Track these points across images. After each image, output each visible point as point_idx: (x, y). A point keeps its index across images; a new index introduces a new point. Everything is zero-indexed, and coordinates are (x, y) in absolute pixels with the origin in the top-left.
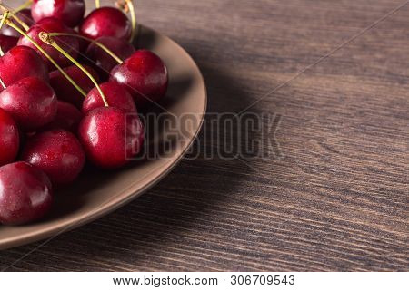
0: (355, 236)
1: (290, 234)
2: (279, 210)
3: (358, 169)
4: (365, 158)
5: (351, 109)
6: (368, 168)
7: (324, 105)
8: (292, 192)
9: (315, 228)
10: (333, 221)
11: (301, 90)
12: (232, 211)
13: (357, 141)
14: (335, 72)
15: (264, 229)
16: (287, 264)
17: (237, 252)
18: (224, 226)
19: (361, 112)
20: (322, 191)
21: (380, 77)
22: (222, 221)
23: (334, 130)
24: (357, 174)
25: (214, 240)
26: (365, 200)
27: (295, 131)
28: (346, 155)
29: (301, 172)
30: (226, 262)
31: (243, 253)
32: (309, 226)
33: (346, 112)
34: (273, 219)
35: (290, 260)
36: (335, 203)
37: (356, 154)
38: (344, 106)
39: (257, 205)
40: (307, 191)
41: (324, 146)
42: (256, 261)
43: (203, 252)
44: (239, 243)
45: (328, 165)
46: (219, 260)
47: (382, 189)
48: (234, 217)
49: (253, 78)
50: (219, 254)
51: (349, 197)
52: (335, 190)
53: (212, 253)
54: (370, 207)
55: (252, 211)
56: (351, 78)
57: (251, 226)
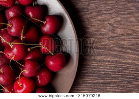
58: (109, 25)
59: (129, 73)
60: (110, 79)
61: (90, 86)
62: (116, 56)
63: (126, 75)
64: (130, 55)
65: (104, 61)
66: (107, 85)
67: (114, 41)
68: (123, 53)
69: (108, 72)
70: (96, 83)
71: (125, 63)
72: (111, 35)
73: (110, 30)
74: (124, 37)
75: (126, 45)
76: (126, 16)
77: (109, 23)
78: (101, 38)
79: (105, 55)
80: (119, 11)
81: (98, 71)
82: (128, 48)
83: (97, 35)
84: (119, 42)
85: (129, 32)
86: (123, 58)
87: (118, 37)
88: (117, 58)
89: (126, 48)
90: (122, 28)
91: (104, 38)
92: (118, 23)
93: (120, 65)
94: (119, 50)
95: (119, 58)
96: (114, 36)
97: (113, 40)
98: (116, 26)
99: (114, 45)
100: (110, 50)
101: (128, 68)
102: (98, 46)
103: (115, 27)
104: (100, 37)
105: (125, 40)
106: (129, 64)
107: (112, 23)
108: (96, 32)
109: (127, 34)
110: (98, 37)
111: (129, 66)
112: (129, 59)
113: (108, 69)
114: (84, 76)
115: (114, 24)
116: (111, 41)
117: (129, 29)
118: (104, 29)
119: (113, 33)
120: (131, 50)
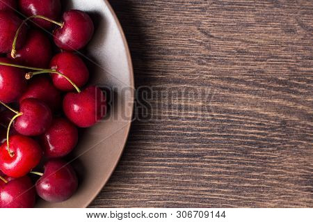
0: (246, 123)
1: (209, 131)
3: (231, 53)
4: (232, 39)
6: (236, 49)
9: (222, 121)
10: (229, 111)
13: (221, 20)
15: (192, 130)
16: (215, 158)
17: (184, 156)
18: (168, 134)
20: (215, 82)
22: (165, 129)
23: (204, 10)
25: (166, 148)
26: (243, 86)
27: (178, 17)
28: (219, 38)
29: (196, 65)
30: (181, 166)
31: (188, 156)
32: (217, 120)
34: (195, 119)
35: (215, 155)
36: (227, 93)
37: (225, 35)
40: (206, 85)
41: (202, 31)
42: (197, 161)
43: (164, 161)
44: (183, 147)
45: (211, 53)
46: (176, 166)
47: (250, 71)
48: (171, 123)
50: (175, 160)
51: (232, 85)
52: (222, 79)
53: (170, 161)
54: (248, 92)
57: (183, 129)
58: (199, 33)
59: (243, 133)
60: (204, 147)
61: (161, 161)
62: (215, 98)
63: (237, 137)
64: (245, 96)
66: (198, 159)
68: (231, 90)
69: (199, 131)
70: (174, 155)
71: (235, 112)
72: (203, 53)
73: (201, 44)
74: (232, 58)
75: (237, 74)
76: (236, 14)
77: (199, 29)
78: (183, 60)
81: (178, 129)
82: (242, 81)
83: (175, 54)
84: (221, 68)
85: (243, 47)
86: (231, 102)
87: (219, 58)
88: (218, 101)
89: (236, 80)
90: (228, 39)
91: (189, 61)
92: (220, 28)
93: (224, 117)
94: (222, 84)
95: (223, 101)
96: (210, 56)
97: (208, 65)
98: (214, 34)
99: (210, 74)
100: (203, 85)
101: (241, 123)
102: (176, 76)
103: (212, 36)
104: (182, 57)
105: (235, 64)
106: (243, 113)
107: (206, 28)
108: (173, 48)
110: (176, 57)
111: (243, 119)
112: (243, 103)
113: (198, 125)
114: (147, 140)
115: (210, 30)
116: (205, 66)
117: (243, 41)
118: (190, 40)
119: (209, 48)
120: (248, 84)
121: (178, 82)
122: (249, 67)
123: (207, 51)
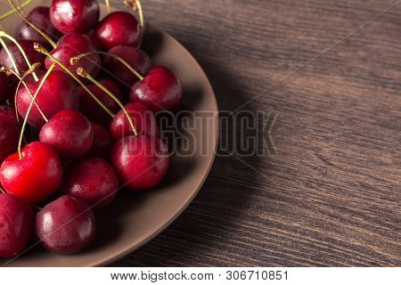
0: (354, 258)
1: (298, 254)
2: (287, 228)
3: (352, 184)
4: (357, 173)
5: (341, 115)
6: (360, 183)
7: (317, 111)
8: (297, 209)
9: (320, 249)
10: (334, 241)
11: (295, 91)
12: (246, 229)
13: (349, 152)
14: (324, 71)
15: (276, 249)
18: (240, 245)
19: (350, 120)
20: (322, 208)
21: (363, 78)
22: (239, 240)
23: (328, 139)
24: (351, 190)
26: (360, 219)
27: (294, 139)
28: (341, 169)
29: (303, 187)
32: (313, 246)
33: (337, 118)
34: (283, 238)
36: (335, 222)
37: (349, 167)
38: (334, 112)
39: (267, 223)
40: (310, 208)
41: (321, 157)
45: (325, 179)
47: (374, 207)
48: (248, 235)
49: (250, 76)
51: (346, 216)
52: (333, 207)
54: (364, 227)
55: (264, 229)
56: (338, 79)
57: (264, 245)
58: (316, 158)
62: (319, 224)
64: (361, 230)
65: (280, 226)
67: (323, 192)
68: (342, 220)
69: (285, 252)
71: (341, 243)
72: (315, 177)
73: (315, 168)
75: (355, 207)
76: (370, 151)
77: (316, 155)
78: (286, 178)
79: (286, 213)
80: (352, 137)
81: (256, 244)
82: (360, 214)
83: (278, 171)
84: (333, 196)
85: (370, 182)
86: (339, 232)
87: (335, 186)
88: (321, 227)
89: (351, 211)
90: (352, 171)
91: (293, 180)
93: (324, 245)
94: (331, 211)
95: (328, 229)
96: (323, 182)
97: (318, 190)
98: (335, 163)
99: (318, 199)
100: (306, 207)
101: (346, 256)
102: (273, 191)
103: (330, 164)
104: (286, 175)
105: (354, 196)
106: (353, 247)
107: (327, 155)
108: (277, 164)
109: (363, 185)
110: (279, 174)
111: (350, 253)
112: (355, 236)
113: (285, 245)
114: (210, 245)
115: (331, 158)
116: (313, 190)
117: (371, 176)
118: (301, 162)
119: (324, 174)
120: (366, 218)
121: (273, 197)
122: (373, 203)
123: (321, 176)
